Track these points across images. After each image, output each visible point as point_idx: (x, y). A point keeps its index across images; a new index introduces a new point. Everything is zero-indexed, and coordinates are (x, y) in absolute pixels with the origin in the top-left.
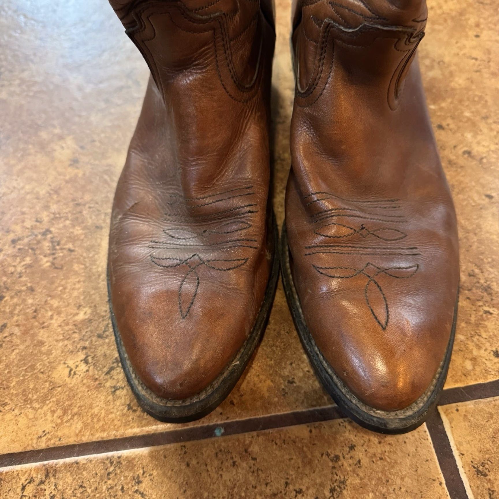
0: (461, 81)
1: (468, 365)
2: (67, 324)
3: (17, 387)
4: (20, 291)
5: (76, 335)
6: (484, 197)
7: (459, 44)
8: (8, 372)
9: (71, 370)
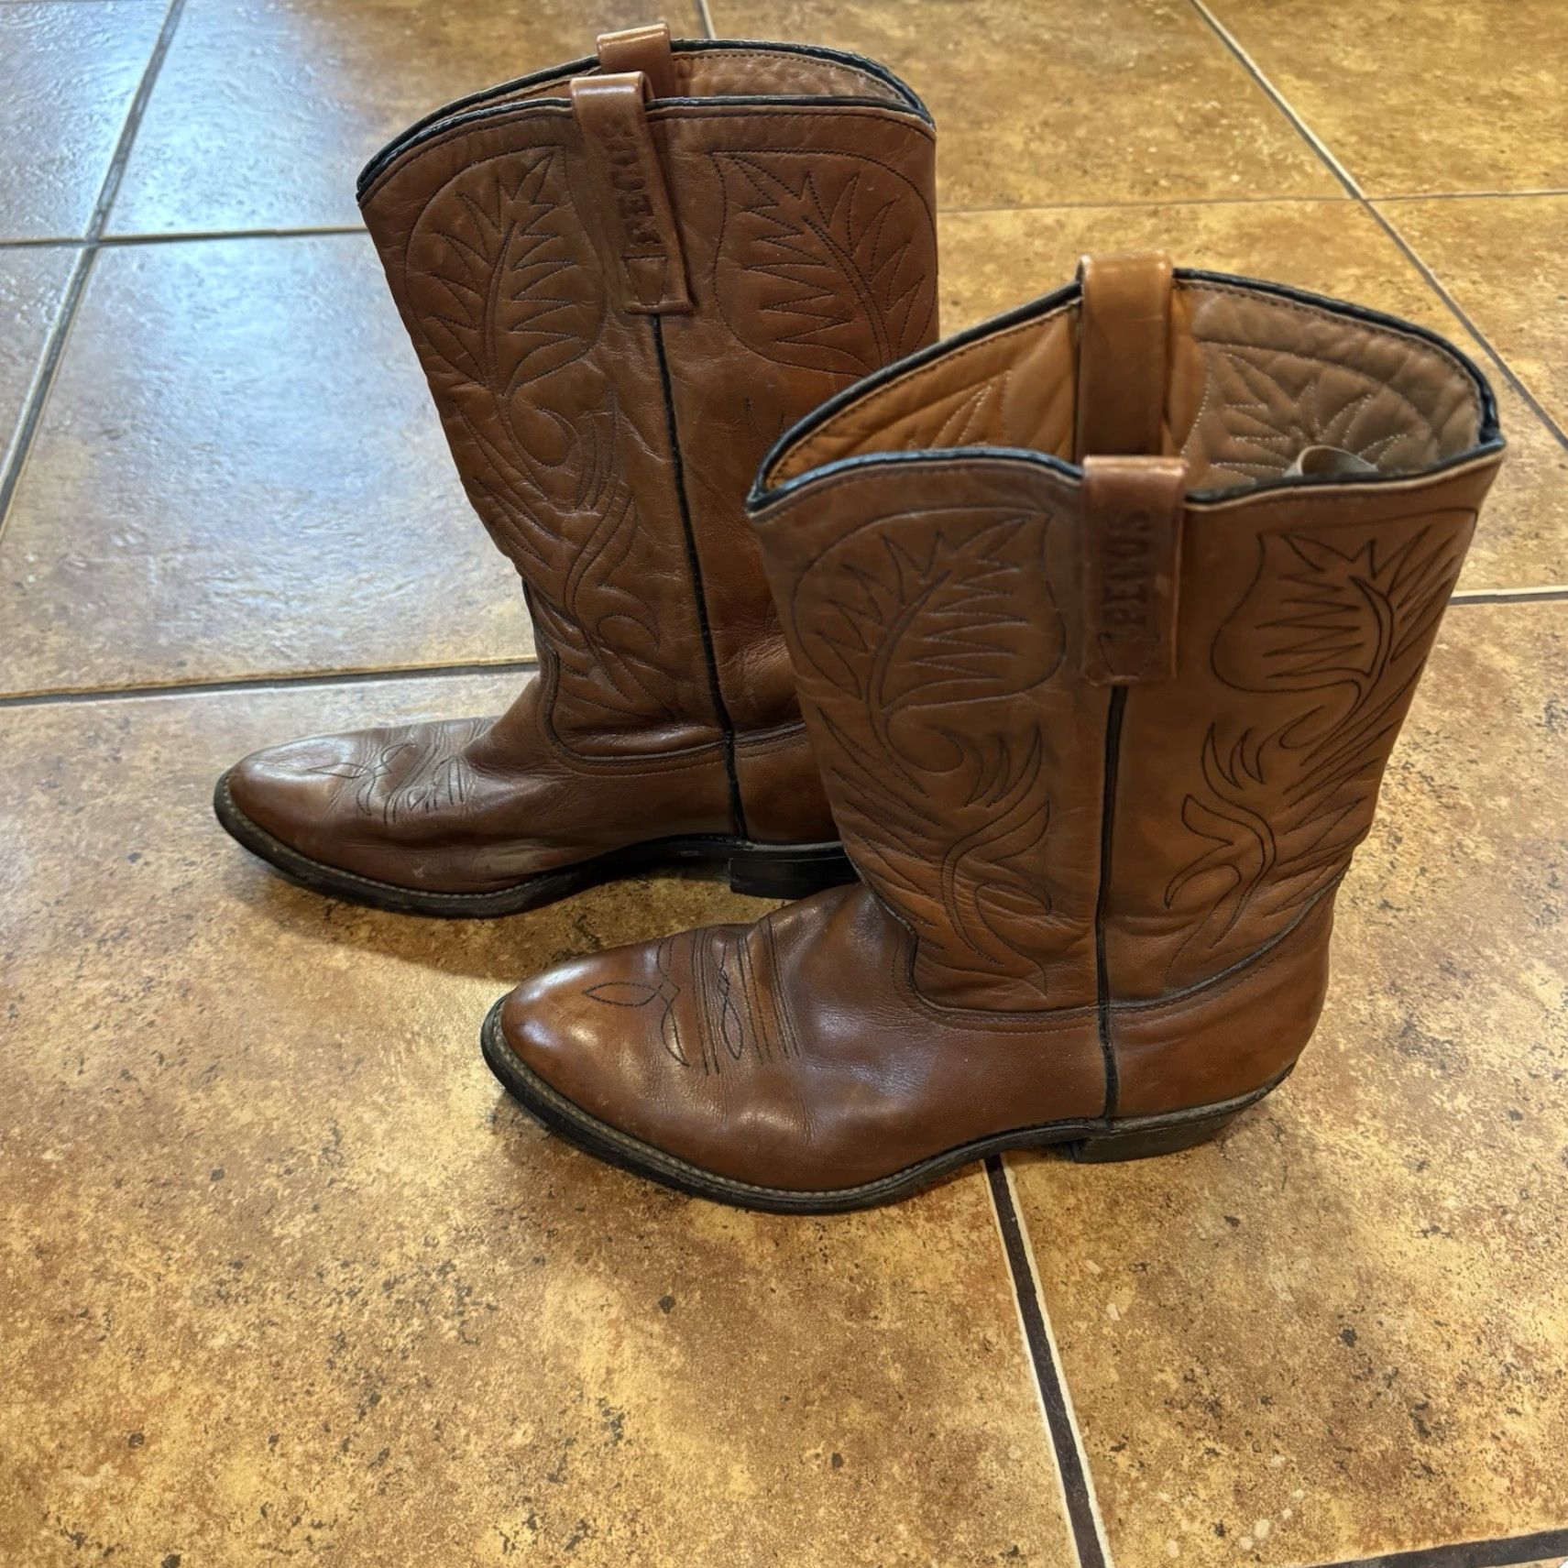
1: (1173, 1548)
2: (496, 1454)
4: (407, 1387)
8: (400, 1542)
9: (507, 1540)
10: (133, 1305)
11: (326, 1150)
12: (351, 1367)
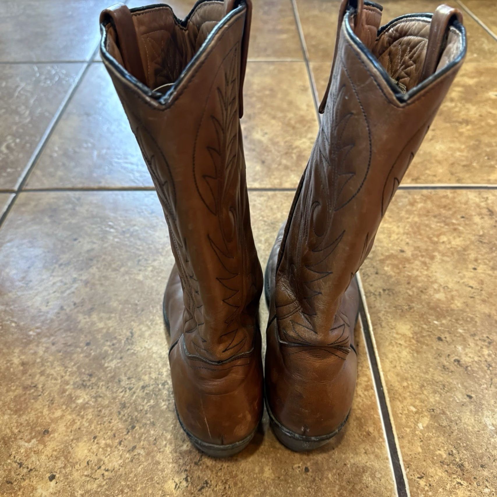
0: (459, 305)
2: (176, 452)
3: (141, 491)
4: (146, 424)
5: (181, 461)
6: (466, 397)
7: (460, 274)
8: (136, 480)
9: (177, 485)
10: (52, 385)
11: (127, 339)
12: (126, 415)
